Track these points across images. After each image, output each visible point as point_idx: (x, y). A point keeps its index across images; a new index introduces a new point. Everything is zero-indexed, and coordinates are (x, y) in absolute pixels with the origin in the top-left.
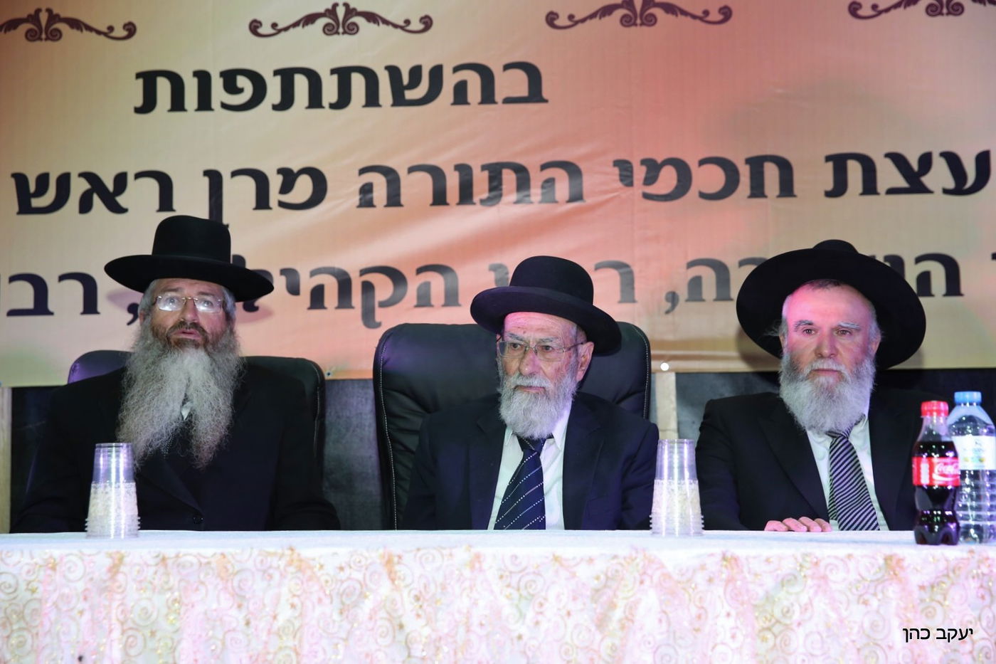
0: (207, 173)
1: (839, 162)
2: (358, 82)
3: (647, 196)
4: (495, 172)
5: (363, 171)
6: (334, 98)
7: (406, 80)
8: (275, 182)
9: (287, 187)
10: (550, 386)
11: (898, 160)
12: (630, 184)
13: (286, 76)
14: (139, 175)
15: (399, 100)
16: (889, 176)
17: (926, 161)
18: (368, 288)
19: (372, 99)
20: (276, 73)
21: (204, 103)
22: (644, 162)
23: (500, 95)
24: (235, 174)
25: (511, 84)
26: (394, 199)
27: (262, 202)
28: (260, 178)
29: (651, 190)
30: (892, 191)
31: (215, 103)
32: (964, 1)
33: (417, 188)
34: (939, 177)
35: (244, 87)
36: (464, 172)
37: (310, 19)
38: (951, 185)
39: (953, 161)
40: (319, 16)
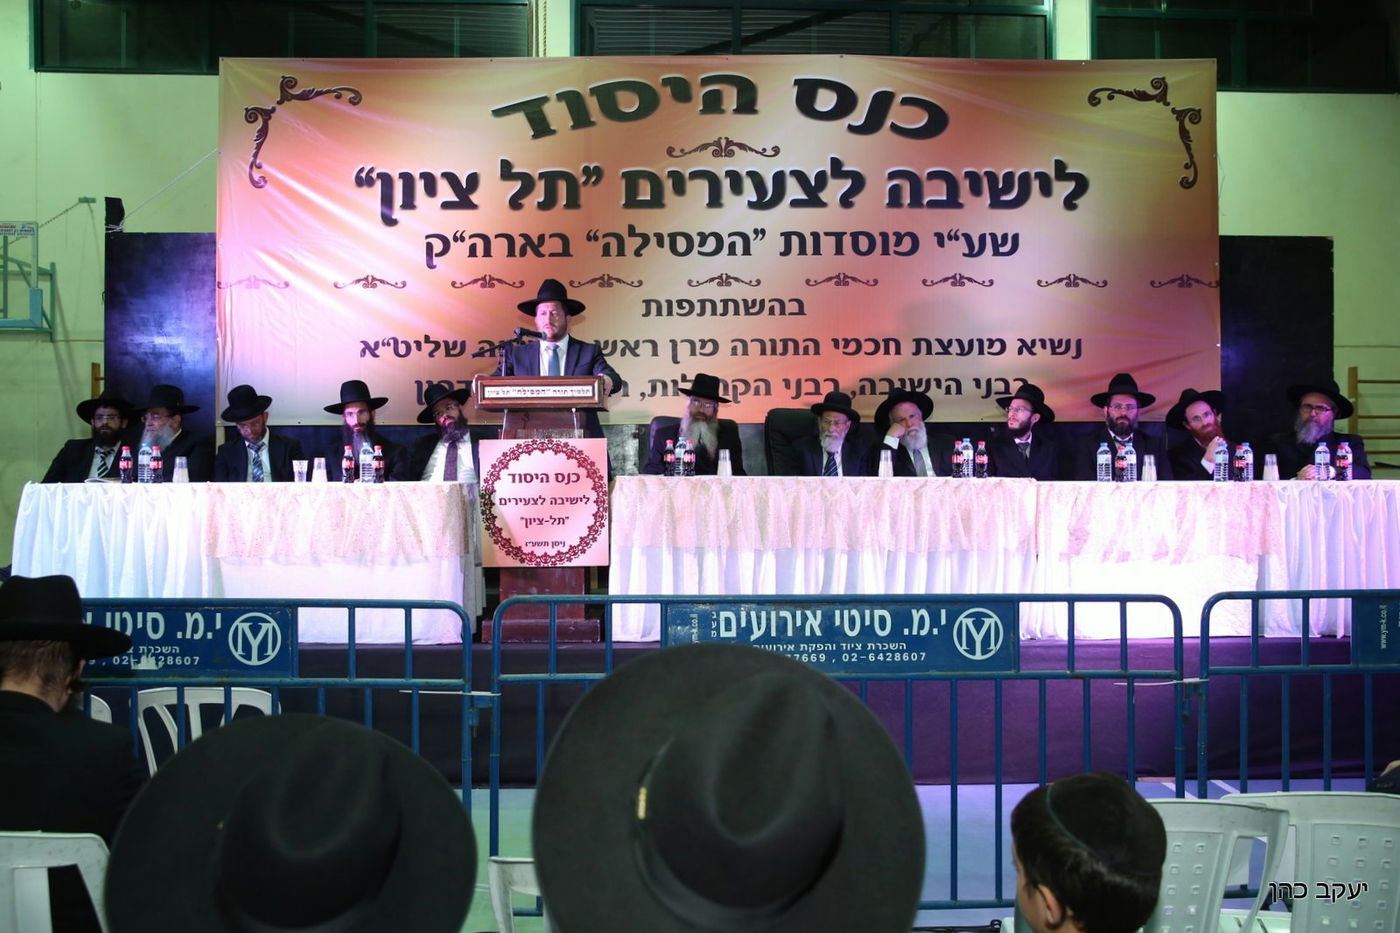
0: (671, 341)
1: (918, 342)
2: (731, 306)
3: (844, 353)
4: (785, 342)
5: (733, 341)
6: (721, 312)
7: (750, 305)
8: (698, 345)
9: (703, 347)
10: (837, 435)
11: (940, 341)
12: (838, 348)
13: (703, 302)
14: (644, 342)
15: (747, 313)
16: (936, 347)
17: (950, 342)
18: (735, 387)
19: (737, 312)
20: (699, 301)
21: (670, 313)
22: (843, 340)
23: (787, 311)
24: (682, 341)
25: (792, 307)
26: (745, 353)
27: (693, 353)
28: (692, 343)
29: (846, 350)
30: (937, 354)
31: (674, 313)
32: (965, 281)
33: (754, 348)
34: (955, 348)
35: (686, 306)
36: (773, 342)
37: (712, 280)
38: (959, 352)
39: (960, 342)
40: (716, 278)
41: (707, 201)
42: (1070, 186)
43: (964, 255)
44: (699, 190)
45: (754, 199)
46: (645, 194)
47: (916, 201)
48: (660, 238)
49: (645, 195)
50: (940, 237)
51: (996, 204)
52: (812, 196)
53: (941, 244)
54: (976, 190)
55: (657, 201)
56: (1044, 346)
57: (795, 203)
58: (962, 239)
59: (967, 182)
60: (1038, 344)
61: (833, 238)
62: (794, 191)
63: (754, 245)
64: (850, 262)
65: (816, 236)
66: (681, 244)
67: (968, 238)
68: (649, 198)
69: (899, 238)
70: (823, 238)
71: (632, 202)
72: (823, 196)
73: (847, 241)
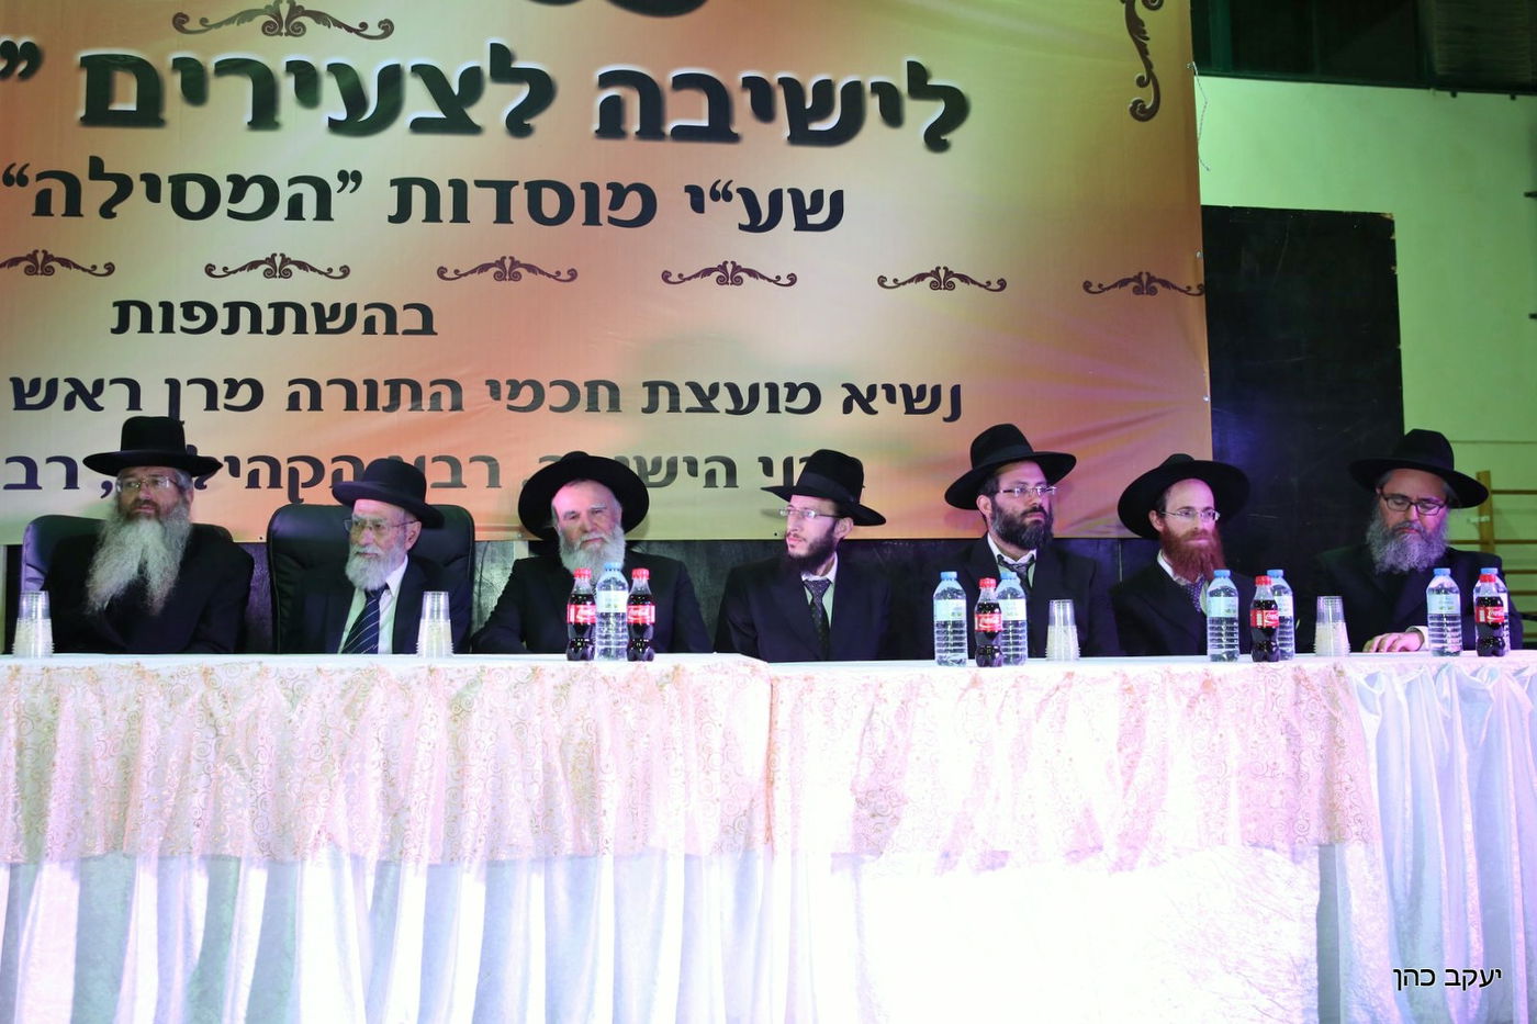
0: (167, 381)
1: (653, 387)
2: (290, 314)
3: (510, 408)
4: (395, 385)
5: (292, 383)
6: (271, 326)
7: (327, 315)
8: (222, 389)
9: (231, 394)
10: (379, 552)
11: (695, 387)
12: (498, 399)
13: (234, 308)
14: (113, 382)
15: (322, 329)
16: (688, 399)
17: (714, 389)
18: (294, 473)
19: (301, 328)
20: (225, 305)
21: (168, 327)
22: (509, 382)
23: (400, 328)
24: (190, 382)
25: (413, 320)
26: (316, 404)
27: (211, 404)
28: (211, 387)
29: (514, 403)
30: (689, 410)
31: (176, 327)
32: (743, 275)
33: (334, 397)
34: (723, 400)
35: (198, 315)
36: (371, 385)
37: (254, 265)
38: (731, 406)
39: (733, 390)
40: (261, 262)
41: (249, 117)
42: (937, 109)
43: (742, 227)
44: (237, 94)
45: (342, 115)
46: (126, 98)
47: (652, 127)
48: (152, 183)
49: (126, 101)
50: (695, 193)
51: (800, 136)
52: (454, 117)
53: (698, 206)
54: (763, 111)
55: (149, 113)
56: (891, 398)
57: (420, 126)
58: (738, 199)
59: (747, 96)
60: (881, 393)
61: (492, 192)
62: (418, 102)
63: (337, 201)
64: (523, 237)
65: (459, 187)
66: (195, 197)
67: (748, 197)
68: (134, 109)
69: (619, 194)
70: (472, 190)
71: (99, 113)
72: (475, 113)
73: (519, 197)
